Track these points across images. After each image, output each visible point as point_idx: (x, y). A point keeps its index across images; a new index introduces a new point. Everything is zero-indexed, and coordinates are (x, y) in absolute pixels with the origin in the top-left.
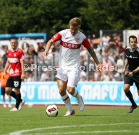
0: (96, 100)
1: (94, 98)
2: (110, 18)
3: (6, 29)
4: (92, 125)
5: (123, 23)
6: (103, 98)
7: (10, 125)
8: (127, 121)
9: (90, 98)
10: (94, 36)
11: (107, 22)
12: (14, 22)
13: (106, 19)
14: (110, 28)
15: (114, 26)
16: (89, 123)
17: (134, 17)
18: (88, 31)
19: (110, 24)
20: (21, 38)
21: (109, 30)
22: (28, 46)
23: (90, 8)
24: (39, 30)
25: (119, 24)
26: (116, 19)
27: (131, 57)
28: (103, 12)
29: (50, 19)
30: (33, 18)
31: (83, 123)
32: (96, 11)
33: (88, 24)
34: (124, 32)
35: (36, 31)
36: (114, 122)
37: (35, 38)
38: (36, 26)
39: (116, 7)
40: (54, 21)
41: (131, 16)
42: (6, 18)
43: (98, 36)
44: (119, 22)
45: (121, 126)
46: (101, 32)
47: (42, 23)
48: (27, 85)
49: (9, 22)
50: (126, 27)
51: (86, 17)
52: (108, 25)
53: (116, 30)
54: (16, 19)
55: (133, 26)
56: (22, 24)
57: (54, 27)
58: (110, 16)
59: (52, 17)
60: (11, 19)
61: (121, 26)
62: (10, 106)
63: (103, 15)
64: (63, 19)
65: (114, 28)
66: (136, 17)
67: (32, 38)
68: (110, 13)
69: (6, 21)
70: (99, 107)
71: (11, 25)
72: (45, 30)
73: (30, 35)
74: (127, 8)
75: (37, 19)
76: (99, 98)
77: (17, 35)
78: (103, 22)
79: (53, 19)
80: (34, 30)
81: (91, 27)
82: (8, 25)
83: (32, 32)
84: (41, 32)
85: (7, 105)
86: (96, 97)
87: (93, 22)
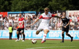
0: (55, 37)
1: (54, 37)
2: (61, 6)
3: (20, 10)
4: (53, 47)
5: (66, 8)
6: (58, 37)
7: (22, 47)
8: (67, 46)
9: (53, 37)
10: (55, 13)
11: (60, 7)
12: (24, 7)
13: (59, 6)
14: (61, 10)
15: (62, 9)
16: (52, 46)
17: (70, 6)
18: (52, 11)
19: (61, 8)
20: (26, 13)
21: (60, 11)
22: (29, 16)
23: (53, 2)
24: (33, 10)
25: (65, 8)
26: (63, 6)
27: (64, 19)
28: (58, 3)
29: (37, 6)
30: (31, 6)
31: (50, 46)
32: (56, 3)
33: (52, 8)
34: (66, 11)
35: (32, 11)
36: (62, 46)
37: (32, 13)
38: (32, 9)
39: (63, 2)
40: (39, 7)
41: (69, 5)
42: (20, 5)
43: (56, 13)
44: (64, 8)
45: (65, 47)
46: (57, 11)
47: (34, 8)
48: (28, 31)
49: (21, 7)
50: (67, 9)
51: (52, 5)
52: (60, 9)
53: (63, 10)
54: (24, 6)
55: (70, 9)
56: (26, 8)
57: (39, 9)
58: (61, 5)
59: (38, 5)
60: (22, 6)
61: (65, 9)
62: (21, 39)
63: (58, 5)
64: (42, 6)
65: (62, 10)
66: (71, 6)
67: (30, 13)
68: (61, 4)
69: (20, 6)
70: (56, 40)
71: (22, 8)
72: (35, 10)
73: (30, 12)
74: (68, 2)
75: (32, 6)
76: (56, 37)
77: (25, 12)
78: (58, 7)
79: (39, 6)
80: (31, 10)
81: (53, 9)
82: (21, 8)
83: (30, 11)
84: (34, 11)
85: (20, 39)
86: (55, 36)
87: (54, 8)
